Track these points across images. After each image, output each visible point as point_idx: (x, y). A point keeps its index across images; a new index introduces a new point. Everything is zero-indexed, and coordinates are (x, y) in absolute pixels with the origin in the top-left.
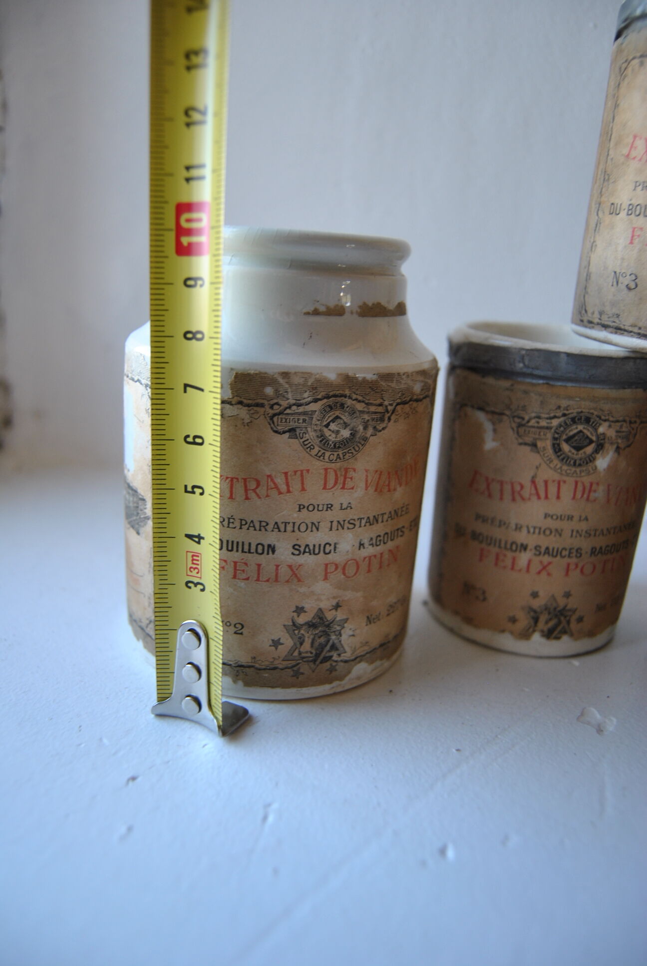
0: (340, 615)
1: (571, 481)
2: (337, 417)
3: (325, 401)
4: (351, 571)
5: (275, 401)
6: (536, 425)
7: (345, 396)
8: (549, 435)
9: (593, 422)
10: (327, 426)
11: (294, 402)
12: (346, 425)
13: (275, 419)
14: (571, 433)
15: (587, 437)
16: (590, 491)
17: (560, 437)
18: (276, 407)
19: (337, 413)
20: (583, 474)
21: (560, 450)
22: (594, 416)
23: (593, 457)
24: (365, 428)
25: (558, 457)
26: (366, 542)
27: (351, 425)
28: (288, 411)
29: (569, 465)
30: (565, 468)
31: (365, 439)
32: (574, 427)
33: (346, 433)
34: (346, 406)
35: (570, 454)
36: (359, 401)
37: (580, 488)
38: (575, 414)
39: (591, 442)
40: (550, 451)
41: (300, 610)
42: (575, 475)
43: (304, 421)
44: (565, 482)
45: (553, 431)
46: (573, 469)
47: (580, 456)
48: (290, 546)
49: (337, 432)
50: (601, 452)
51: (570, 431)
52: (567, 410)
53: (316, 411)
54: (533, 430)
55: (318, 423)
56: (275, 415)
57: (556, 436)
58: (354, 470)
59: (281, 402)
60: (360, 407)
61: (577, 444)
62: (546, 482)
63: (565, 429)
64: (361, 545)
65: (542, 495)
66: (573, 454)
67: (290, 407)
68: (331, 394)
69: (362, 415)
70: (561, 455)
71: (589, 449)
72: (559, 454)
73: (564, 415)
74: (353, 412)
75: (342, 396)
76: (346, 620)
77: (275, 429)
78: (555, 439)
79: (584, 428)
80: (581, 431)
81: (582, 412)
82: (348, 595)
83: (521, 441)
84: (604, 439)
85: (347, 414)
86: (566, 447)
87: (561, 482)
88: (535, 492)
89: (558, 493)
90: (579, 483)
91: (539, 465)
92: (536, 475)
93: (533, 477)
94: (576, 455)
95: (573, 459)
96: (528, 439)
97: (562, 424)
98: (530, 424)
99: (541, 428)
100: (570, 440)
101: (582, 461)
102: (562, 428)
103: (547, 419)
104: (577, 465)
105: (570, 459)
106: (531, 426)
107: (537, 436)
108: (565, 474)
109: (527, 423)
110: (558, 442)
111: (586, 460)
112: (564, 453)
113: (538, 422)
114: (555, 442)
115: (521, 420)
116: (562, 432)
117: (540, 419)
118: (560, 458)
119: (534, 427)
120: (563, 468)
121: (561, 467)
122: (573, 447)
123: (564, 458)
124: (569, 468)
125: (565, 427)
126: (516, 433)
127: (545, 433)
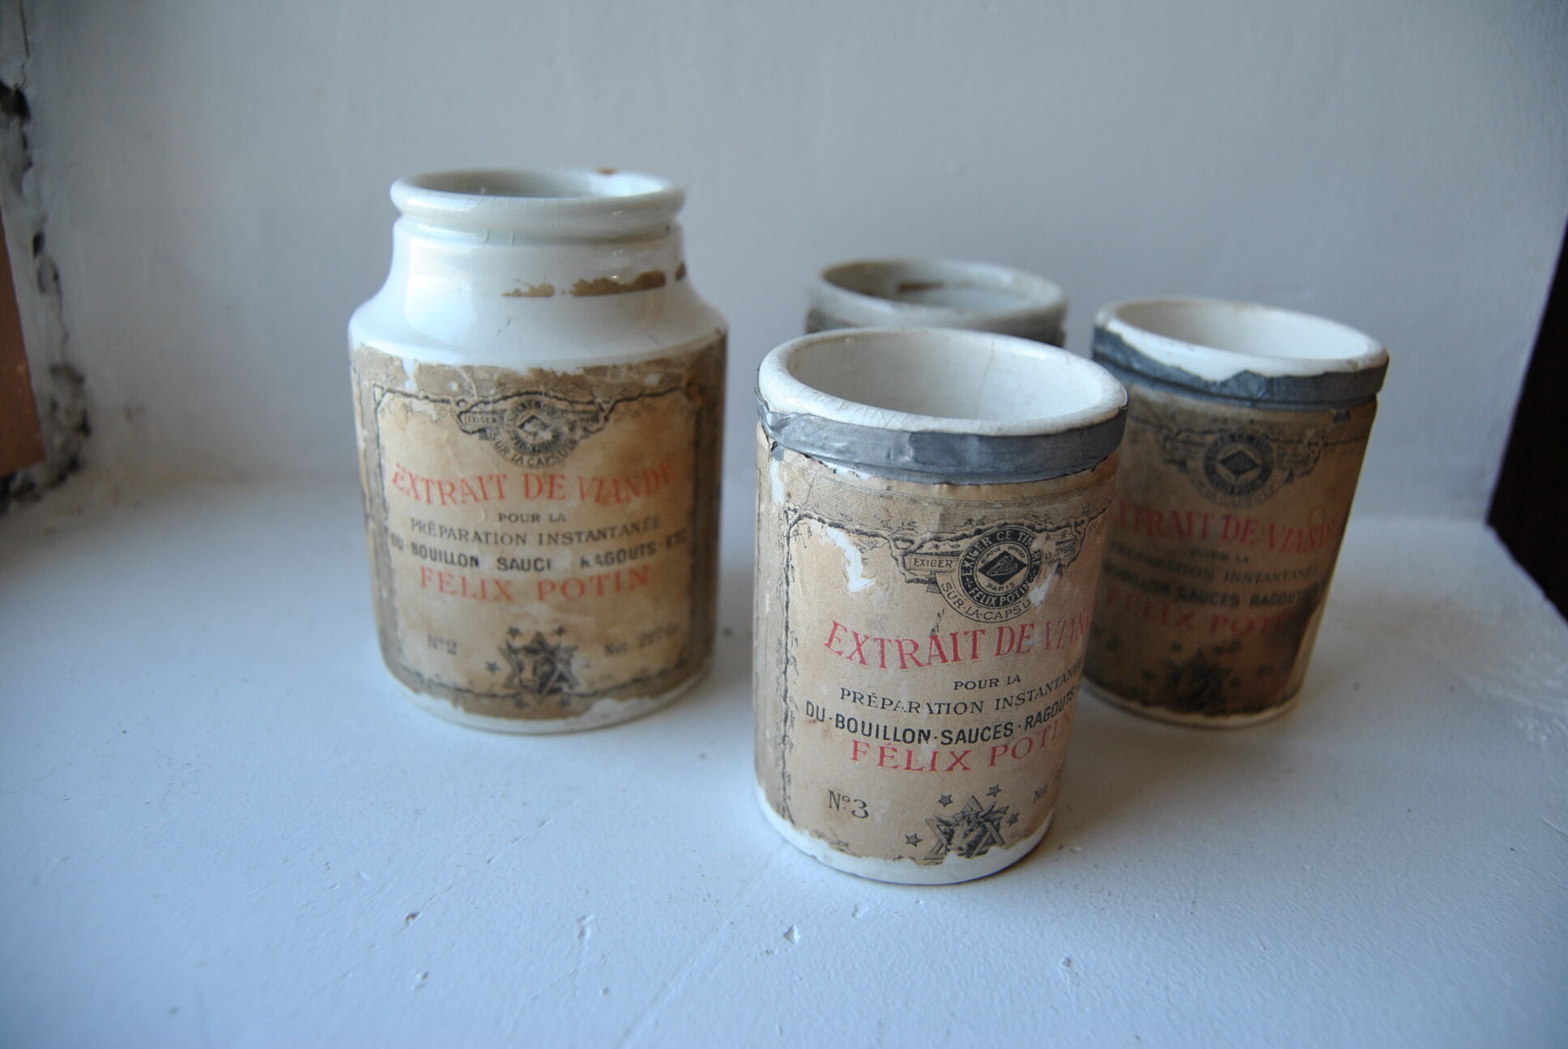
0: (565, 642)
1: (993, 628)
2: (533, 417)
3: (516, 398)
4: (574, 591)
5: (460, 398)
6: (934, 550)
7: (541, 394)
8: (956, 564)
9: (1024, 538)
10: (522, 426)
11: (481, 399)
12: (545, 426)
13: (463, 417)
15: (1015, 560)
17: (973, 565)
18: (462, 404)
19: (533, 412)
20: (1010, 616)
21: (975, 584)
22: (1025, 528)
23: (1023, 589)
24: (572, 428)
25: (973, 594)
26: (591, 559)
27: (553, 427)
28: (475, 409)
29: (989, 605)
30: (984, 610)
31: (574, 443)
32: (995, 548)
33: (546, 436)
34: (542, 405)
35: (988, 588)
36: (560, 399)
37: (1007, 636)
38: (995, 530)
40: (959, 588)
41: (514, 632)
42: (999, 618)
43: (494, 420)
44: (984, 631)
45: (961, 557)
46: (996, 610)
47: (1005, 589)
48: (494, 560)
49: (535, 434)
50: (1035, 579)
51: (988, 555)
52: (982, 523)
53: (506, 410)
54: (930, 558)
55: (511, 423)
56: (461, 413)
57: (967, 565)
58: (563, 477)
59: (466, 399)
60: (561, 405)
61: (1000, 572)
62: (954, 636)
63: (980, 553)
64: (584, 563)
65: (949, 654)
66: (995, 588)
67: (476, 405)
68: (523, 391)
69: (565, 415)
70: (977, 592)
72: (973, 590)
73: (978, 532)
74: (552, 412)
75: (536, 393)
76: (575, 648)
77: (463, 428)
78: (966, 569)
79: (1009, 547)
80: (1005, 554)
82: (573, 619)
83: (909, 576)
84: (1040, 560)
85: (545, 414)
86: (984, 580)
87: (979, 633)
88: (937, 653)
89: (974, 649)
90: (1005, 630)
91: (943, 611)
92: (938, 626)
93: (933, 630)
94: (1000, 589)
95: (994, 597)
96: (922, 574)
97: (976, 546)
98: (924, 550)
99: (943, 554)
100: (989, 569)
101: (1008, 596)
102: (976, 552)
103: (951, 540)
104: (1001, 604)
105: (989, 597)
106: (926, 554)
107: (937, 568)
108: (984, 620)
109: (918, 548)
110: (970, 574)
111: (1015, 595)
112: (980, 590)
113: (937, 547)
114: (966, 574)
115: (908, 544)
116: (976, 558)
117: (940, 541)
118: (975, 597)
119: (931, 554)
120: (979, 612)
121: (977, 611)
122: (994, 579)
123: (981, 596)
124: (989, 611)
125: (980, 550)
126: (901, 564)
127: (949, 562)
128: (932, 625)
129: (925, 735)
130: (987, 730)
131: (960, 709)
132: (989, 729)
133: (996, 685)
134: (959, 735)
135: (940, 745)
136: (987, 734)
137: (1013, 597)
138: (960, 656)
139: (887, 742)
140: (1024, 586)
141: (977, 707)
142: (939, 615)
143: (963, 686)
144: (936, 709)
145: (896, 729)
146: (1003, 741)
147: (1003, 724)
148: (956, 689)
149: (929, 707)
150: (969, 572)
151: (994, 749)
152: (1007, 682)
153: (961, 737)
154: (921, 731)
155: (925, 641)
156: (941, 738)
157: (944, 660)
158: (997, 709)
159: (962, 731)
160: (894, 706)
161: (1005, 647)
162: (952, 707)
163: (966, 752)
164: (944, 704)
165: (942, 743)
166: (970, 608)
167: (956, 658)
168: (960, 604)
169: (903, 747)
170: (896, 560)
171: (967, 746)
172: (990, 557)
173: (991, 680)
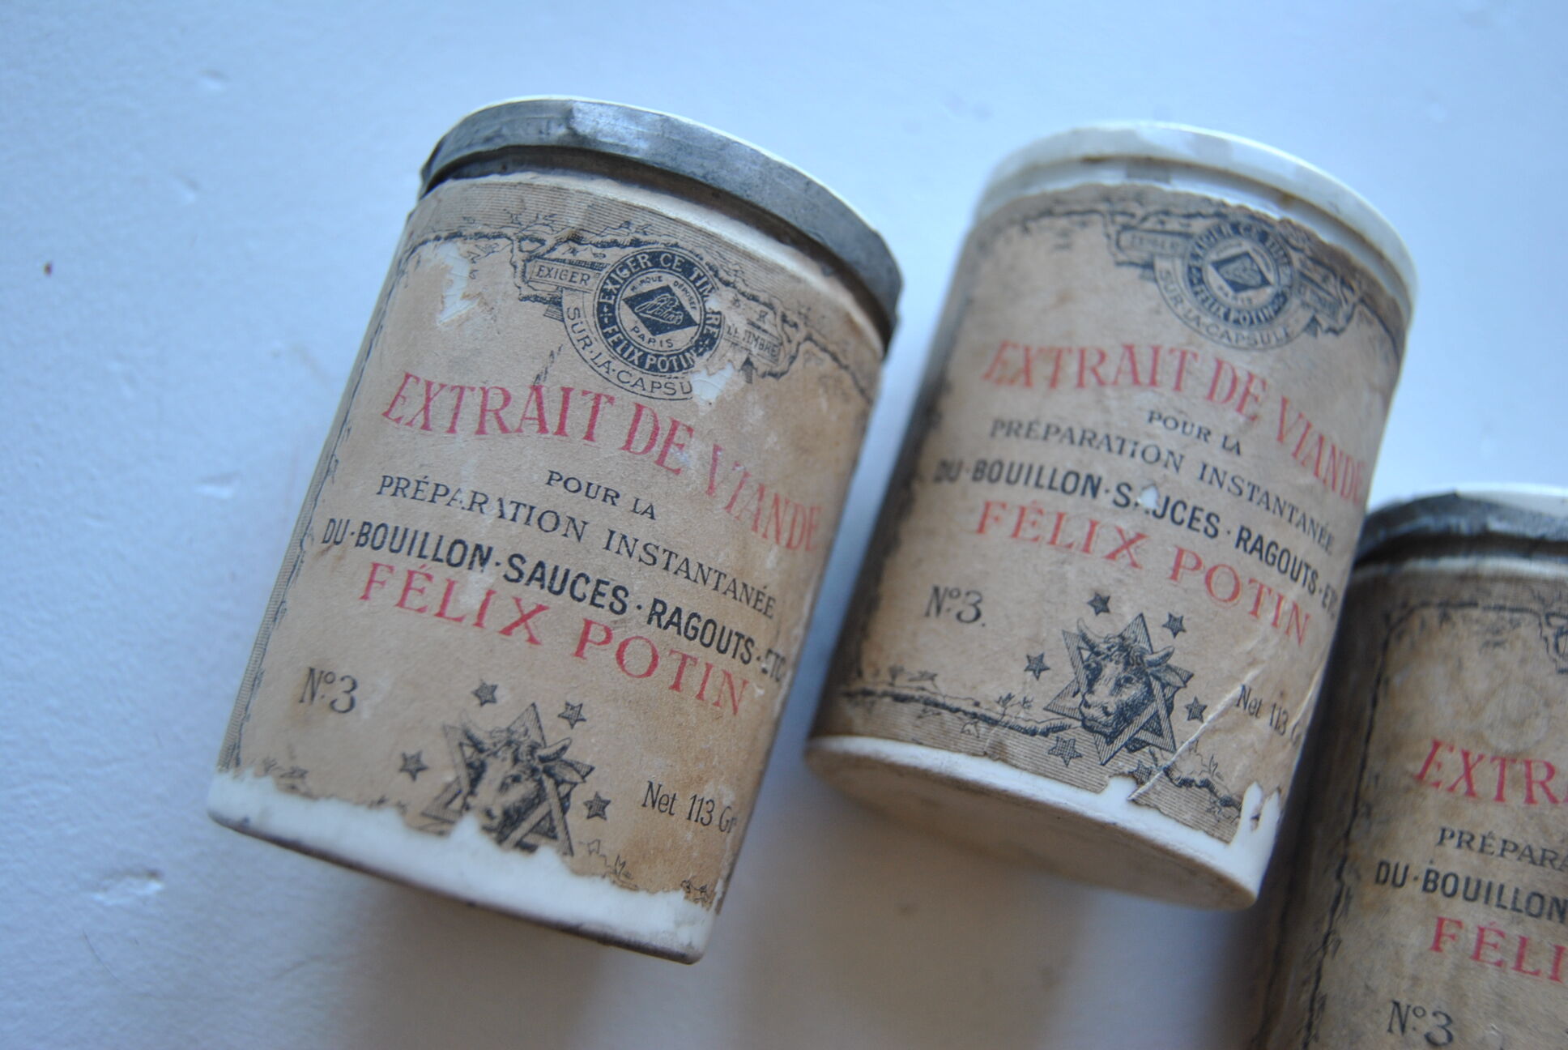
1: (627, 400)
6: (569, 256)
8: (594, 283)
9: (699, 278)
14: (646, 288)
15: (681, 307)
16: (669, 441)
17: (618, 290)
20: (657, 393)
21: (613, 321)
22: (703, 263)
23: (687, 361)
25: (607, 336)
29: (628, 360)
30: (617, 365)
32: (655, 275)
35: (633, 335)
37: (646, 426)
38: (661, 248)
39: (688, 322)
40: (590, 320)
42: (637, 389)
44: (611, 400)
45: (603, 273)
46: (637, 374)
47: (657, 346)
50: (707, 355)
51: (642, 282)
52: (645, 233)
54: (560, 267)
57: (610, 287)
61: (653, 315)
62: (566, 391)
63: (632, 274)
65: (552, 421)
66: (642, 337)
70: (614, 333)
71: (682, 338)
72: (609, 330)
73: (636, 243)
78: (605, 293)
79: (676, 284)
80: (667, 289)
81: (676, 245)
83: (526, 292)
84: (719, 326)
86: (627, 317)
87: (604, 399)
88: (535, 414)
89: (592, 426)
90: (645, 412)
91: (560, 349)
92: (546, 372)
93: (538, 377)
94: (650, 341)
95: (640, 350)
96: (544, 289)
97: (628, 262)
98: (554, 255)
99: (580, 264)
100: (640, 303)
101: (661, 359)
102: (626, 271)
103: (596, 245)
104: (647, 366)
105: (632, 348)
106: (557, 260)
107: (566, 283)
108: (617, 382)
109: (548, 252)
110: (612, 302)
111: (671, 362)
112: (620, 332)
113: (574, 252)
114: (605, 300)
115: (537, 244)
116: (625, 280)
117: (580, 244)
118: (610, 340)
119: (563, 261)
120: (612, 366)
121: (609, 362)
122: (644, 321)
123: (620, 342)
124: (627, 369)
125: (633, 270)
126: (519, 274)
127: (586, 277)
128: (538, 368)
129: (483, 556)
130: (582, 580)
131: (549, 521)
132: (587, 581)
133: (614, 504)
134: (535, 572)
135: (503, 579)
136: (581, 588)
137: (668, 365)
138: (567, 430)
139: (421, 561)
140: (688, 355)
141: (575, 527)
142: (552, 354)
143: (561, 483)
144: (509, 511)
145: (441, 537)
146: (604, 616)
147: (613, 585)
148: (549, 483)
149: (501, 505)
150: (610, 299)
151: (588, 623)
152: (632, 508)
153: (538, 575)
154: (478, 547)
155: (521, 394)
156: (505, 568)
157: (543, 429)
158: (607, 548)
159: (541, 565)
160: (448, 498)
161: (640, 443)
162: (536, 513)
163: (541, 608)
164: (525, 505)
165: (506, 577)
166: (600, 354)
167: (561, 430)
168: (586, 345)
169: (442, 572)
170: (515, 267)
171: (545, 597)
172: (644, 285)
173: (607, 490)
